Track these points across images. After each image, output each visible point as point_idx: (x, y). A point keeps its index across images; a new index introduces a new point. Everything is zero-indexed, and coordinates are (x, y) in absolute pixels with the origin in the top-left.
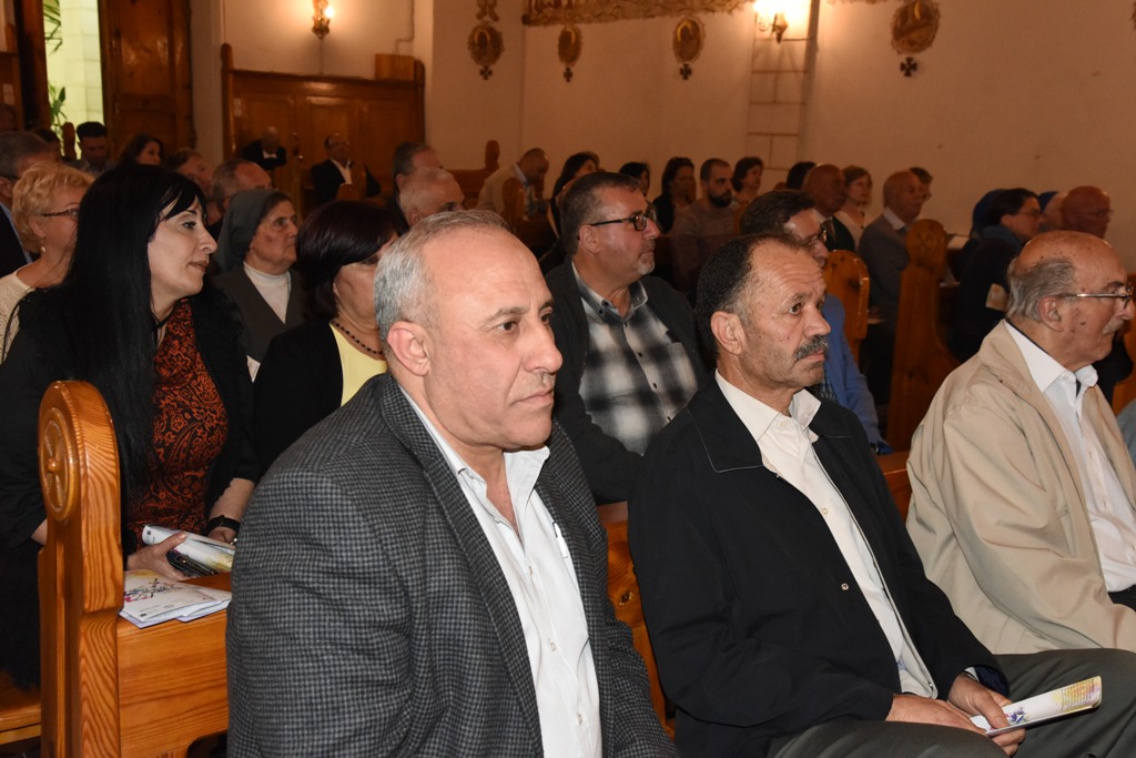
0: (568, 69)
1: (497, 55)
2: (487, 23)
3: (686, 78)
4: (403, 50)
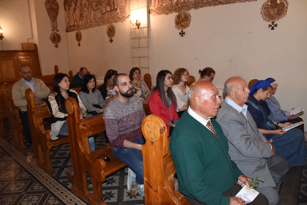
0: (79, 43)
1: (59, 41)
2: (55, 32)
3: (111, 42)
4: (30, 41)
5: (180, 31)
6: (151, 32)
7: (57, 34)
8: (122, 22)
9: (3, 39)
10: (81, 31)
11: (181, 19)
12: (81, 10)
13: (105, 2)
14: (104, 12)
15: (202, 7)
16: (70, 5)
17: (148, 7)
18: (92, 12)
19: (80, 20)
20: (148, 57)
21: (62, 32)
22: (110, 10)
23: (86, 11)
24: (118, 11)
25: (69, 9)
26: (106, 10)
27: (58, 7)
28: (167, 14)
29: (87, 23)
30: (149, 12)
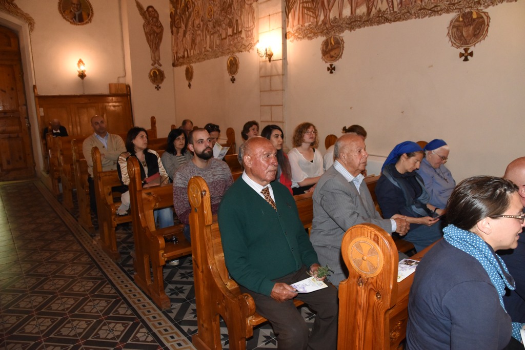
0: (189, 83)
1: (162, 80)
2: (156, 67)
3: (233, 82)
4: (122, 81)
5: (328, 65)
6: (288, 66)
7: (159, 70)
8: (248, 51)
9: (85, 78)
10: (193, 65)
11: (330, 47)
12: (193, 34)
13: (225, 22)
14: (224, 36)
15: (360, 27)
16: (179, 26)
17: (284, 28)
18: (208, 37)
19: (192, 48)
20: (282, 105)
21: (166, 67)
22: (231, 34)
23: (200, 35)
24: (243, 35)
25: (178, 33)
26: (226, 33)
27: (162, 30)
28: (310, 38)
29: (201, 53)
30: (285, 36)
